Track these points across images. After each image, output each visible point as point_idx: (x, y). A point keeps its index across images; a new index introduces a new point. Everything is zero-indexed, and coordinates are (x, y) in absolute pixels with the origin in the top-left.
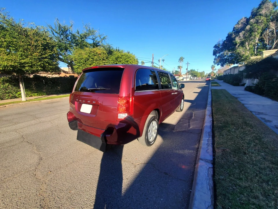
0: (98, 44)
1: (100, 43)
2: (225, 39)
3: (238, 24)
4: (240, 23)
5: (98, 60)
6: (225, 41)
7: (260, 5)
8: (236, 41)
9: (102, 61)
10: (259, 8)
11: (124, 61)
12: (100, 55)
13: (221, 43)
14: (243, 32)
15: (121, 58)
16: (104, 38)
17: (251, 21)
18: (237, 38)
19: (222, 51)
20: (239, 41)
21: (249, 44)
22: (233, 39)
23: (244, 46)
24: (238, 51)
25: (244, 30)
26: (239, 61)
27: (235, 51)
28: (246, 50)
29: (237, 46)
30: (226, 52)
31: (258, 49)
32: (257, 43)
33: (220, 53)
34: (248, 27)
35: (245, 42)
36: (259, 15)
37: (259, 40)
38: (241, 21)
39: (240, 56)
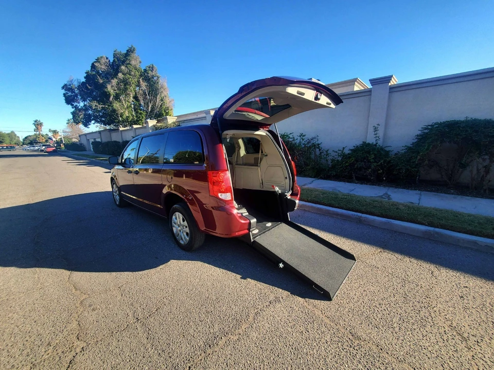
4: (101, 63)
6: (84, 83)
8: (109, 90)
10: (127, 55)
13: (76, 84)
17: (123, 67)
18: (109, 87)
19: (84, 100)
20: (112, 91)
21: (125, 100)
22: (103, 86)
23: (120, 101)
24: (114, 107)
25: (116, 78)
26: (115, 122)
27: (108, 105)
28: (124, 108)
29: (111, 99)
30: (94, 104)
31: (135, 110)
32: (133, 101)
33: (79, 103)
34: (120, 75)
35: (120, 96)
36: (129, 64)
37: (134, 98)
38: (103, 61)
39: (117, 114)
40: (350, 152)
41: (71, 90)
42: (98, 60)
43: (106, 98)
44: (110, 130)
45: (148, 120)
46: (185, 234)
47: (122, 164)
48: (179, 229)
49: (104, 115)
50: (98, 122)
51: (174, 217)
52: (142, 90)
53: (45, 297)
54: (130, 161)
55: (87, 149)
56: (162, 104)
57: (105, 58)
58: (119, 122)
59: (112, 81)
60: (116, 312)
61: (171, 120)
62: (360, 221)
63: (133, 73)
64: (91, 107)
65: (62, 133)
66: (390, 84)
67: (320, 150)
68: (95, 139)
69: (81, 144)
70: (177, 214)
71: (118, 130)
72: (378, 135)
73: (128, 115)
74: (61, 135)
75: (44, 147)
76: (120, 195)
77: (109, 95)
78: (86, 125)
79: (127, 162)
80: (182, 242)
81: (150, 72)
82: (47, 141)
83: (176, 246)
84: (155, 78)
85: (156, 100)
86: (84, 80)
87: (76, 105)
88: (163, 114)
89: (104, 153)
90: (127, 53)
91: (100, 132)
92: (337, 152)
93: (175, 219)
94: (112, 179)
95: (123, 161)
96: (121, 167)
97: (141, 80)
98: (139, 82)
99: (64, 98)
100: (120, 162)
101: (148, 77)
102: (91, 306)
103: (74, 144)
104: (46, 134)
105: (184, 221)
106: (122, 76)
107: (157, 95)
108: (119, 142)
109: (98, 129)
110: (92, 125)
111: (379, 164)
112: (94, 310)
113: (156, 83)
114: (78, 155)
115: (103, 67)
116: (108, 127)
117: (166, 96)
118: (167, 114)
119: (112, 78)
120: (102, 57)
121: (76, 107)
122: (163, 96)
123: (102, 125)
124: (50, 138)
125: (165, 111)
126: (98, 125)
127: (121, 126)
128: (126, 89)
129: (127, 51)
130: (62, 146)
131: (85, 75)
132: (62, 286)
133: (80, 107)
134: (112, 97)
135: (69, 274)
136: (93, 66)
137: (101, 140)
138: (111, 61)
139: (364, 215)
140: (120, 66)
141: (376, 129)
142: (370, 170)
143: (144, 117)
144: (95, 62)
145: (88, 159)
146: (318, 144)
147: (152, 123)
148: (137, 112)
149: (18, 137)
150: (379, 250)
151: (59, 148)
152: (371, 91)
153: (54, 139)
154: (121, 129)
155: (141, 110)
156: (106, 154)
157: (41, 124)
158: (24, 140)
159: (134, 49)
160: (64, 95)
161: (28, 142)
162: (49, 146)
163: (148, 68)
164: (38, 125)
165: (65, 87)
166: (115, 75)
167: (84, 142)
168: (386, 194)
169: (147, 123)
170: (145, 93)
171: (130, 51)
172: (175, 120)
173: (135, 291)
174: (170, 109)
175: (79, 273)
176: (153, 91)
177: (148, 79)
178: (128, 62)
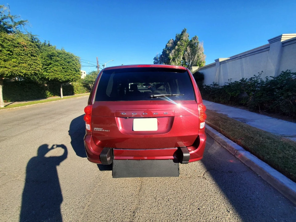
0: (9, 30)
1: (14, 29)
2: (161, 54)
3: (169, 42)
4: (170, 43)
5: (22, 55)
6: (161, 55)
7: (182, 32)
8: (170, 56)
9: (30, 57)
10: (182, 34)
11: (62, 62)
12: (25, 48)
13: (159, 56)
14: (174, 50)
15: (57, 56)
16: (21, 23)
20: (172, 57)
21: (177, 60)
22: (168, 55)
23: (175, 61)
29: (171, 61)
32: (182, 60)
34: (176, 47)
35: (175, 59)
36: (182, 39)
37: (182, 58)
41: (157, 59)
43: (169, 61)
52: (187, 53)
56: (198, 59)
59: (172, 51)
63: (183, 44)
77: (170, 59)
81: (193, 41)
84: (196, 44)
85: (195, 57)
97: (188, 47)
98: (186, 48)
101: (192, 44)
106: (178, 47)
107: (195, 54)
113: (197, 46)
115: (170, 45)
117: (201, 54)
120: (171, 40)
122: (199, 54)
125: (199, 64)
128: (178, 54)
131: (163, 51)
136: (166, 46)
138: (174, 40)
140: (178, 42)
159: (186, 30)
163: (193, 39)
165: (155, 58)
170: (189, 55)
171: (184, 32)
174: (202, 62)
176: (193, 52)
177: (192, 46)
178: (182, 38)
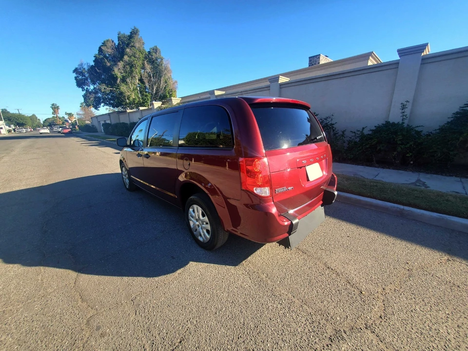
4: (108, 46)
8: (116, 73)
10: (131, 37)
13: (86, 67)
14: (122, 63)
17: (128, 50)
18: (116, 70)
19: (94, 84)
20: (119, 74)
21: (131, 82)
22: (110, 69)
23: (127, 84)
24: (121, 89)
25: (123, 61)
26: (122, 105)
27: (116, 88)
28: (130, 90)
29: (118, 82)
30: (103, 87)
31: (141, 92)
32: (138, 84)
33: (89, 86)
34: (126, 58)
35: (127, 78)
36: (133, 46)
37: (139, 80)
38: (109, 44)
39: (125, 96)
40: (370, 133)
41: (82, 73)
42: (104, 44)
43: (114, 82)
44: (119, 112)
45: (154, 102)
46: (205, 231)
47: (130, 146)
48: (197, 223)
49: (113, 98)
50: (107, 105)
51: (191, 210)
52: (147, 72)
53: (46, 310)
54: (139, 143)
55: (99, 131)
56: (166, 86)
57: (111, 42)
58: (126, 104)
59: (119, 63)
60: (129, 342)
61: (176, 101)
62: (401, 215)
63: (137, 56)
64: (100, 90)
65: (76, 116)
66: (423, 54)
67: (333, 131)
68: (105, 121)
69: (93, 126)
70: (195, 206)
71: (126, 112)
72: (405, 114)
73: (134, 97)
74: (76, 118)
75: (61, 129)
76: (130, 178)
77: (116, 78)
78: (96, 108)
79: (136, 144)
80: (200, 239)
81: (154, 54)
82: (63, 123)
83: (194, 241)
84: (159, 60)
85: (160, 82)
86: (93, 64)
87: (87, 88)
88: (167, 96)
89: (112, 134)
90: (131, 35)
91: (109, 114)
92: (355, 133)
93: (192, 213)
94: (121, 162)
95: (132, 142)
96: (129, 149)
97: (145, 62)
98: (143, 64)
99: (75, 81)
100: (128, 144)
101: (153, 59)
102: (99, 329)
103: (87, 126)
104: (63, 117)
105: (203, 216)
106: (128, 58)
107: (161, 77)
108: (127, 124)
109: (107, 112)
110: (102, 107)
111: (408, 145)
112: (102, 335)
113: (160, 64)
114: (92, 136)
115: (110, 50)
116: (116, 110)
117: (169, 78)
118: (171, 96)
119: (119, 61)
120: (108, 41)
121: (87, 90)
122: (167, 77)
123: (111, 108)
124: (66, 121)
125: (169, 93)
126: (108, 107)
127: (128, 108)
128: (132, 72)
129: (131, 33)
130: (77, 128)
131: (94, 59)
132: (67, 294)
133: (90, 90)
134: (119, 80)
135: (76, 276)
136: (100, 50)
137: (111, 121)
138: (117, 44)
139: (406, 208)
140: (125, 49)
141: (403, 107)
142: (395, 153)
143: (150, 99)
144: (102, 46)
145: (100, 140)
146: (332, 124)
147: (157, 104)
148: (142, 95)
149: (39, 120)
150: (446, 258)
151: (74, 130)
152: (398, 63)
153: (70, 122)
154: (129, 111)
155: (146, 92)
156: (115, 135)
157: (58, 108)
158: (44, 122)
159: (137, 31)
160: (76, 78)
161: (48, 124)
162: (65, 128)
163: (152, 51)
164: (55, 108)
165: (76, 71)
166: (121, 58)
167: (96, 124)
168: (419, 180)
169: (152, 104)
170: (150, 76)
171: (134, 33)
172: (179, 101)
173: (151, 307)
174: (173, 91)
175: (87, 275)
176: (157, 73)
177: (152, 62)
178: (132, 44)
